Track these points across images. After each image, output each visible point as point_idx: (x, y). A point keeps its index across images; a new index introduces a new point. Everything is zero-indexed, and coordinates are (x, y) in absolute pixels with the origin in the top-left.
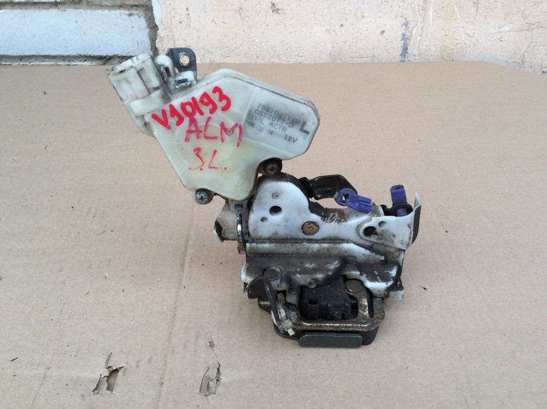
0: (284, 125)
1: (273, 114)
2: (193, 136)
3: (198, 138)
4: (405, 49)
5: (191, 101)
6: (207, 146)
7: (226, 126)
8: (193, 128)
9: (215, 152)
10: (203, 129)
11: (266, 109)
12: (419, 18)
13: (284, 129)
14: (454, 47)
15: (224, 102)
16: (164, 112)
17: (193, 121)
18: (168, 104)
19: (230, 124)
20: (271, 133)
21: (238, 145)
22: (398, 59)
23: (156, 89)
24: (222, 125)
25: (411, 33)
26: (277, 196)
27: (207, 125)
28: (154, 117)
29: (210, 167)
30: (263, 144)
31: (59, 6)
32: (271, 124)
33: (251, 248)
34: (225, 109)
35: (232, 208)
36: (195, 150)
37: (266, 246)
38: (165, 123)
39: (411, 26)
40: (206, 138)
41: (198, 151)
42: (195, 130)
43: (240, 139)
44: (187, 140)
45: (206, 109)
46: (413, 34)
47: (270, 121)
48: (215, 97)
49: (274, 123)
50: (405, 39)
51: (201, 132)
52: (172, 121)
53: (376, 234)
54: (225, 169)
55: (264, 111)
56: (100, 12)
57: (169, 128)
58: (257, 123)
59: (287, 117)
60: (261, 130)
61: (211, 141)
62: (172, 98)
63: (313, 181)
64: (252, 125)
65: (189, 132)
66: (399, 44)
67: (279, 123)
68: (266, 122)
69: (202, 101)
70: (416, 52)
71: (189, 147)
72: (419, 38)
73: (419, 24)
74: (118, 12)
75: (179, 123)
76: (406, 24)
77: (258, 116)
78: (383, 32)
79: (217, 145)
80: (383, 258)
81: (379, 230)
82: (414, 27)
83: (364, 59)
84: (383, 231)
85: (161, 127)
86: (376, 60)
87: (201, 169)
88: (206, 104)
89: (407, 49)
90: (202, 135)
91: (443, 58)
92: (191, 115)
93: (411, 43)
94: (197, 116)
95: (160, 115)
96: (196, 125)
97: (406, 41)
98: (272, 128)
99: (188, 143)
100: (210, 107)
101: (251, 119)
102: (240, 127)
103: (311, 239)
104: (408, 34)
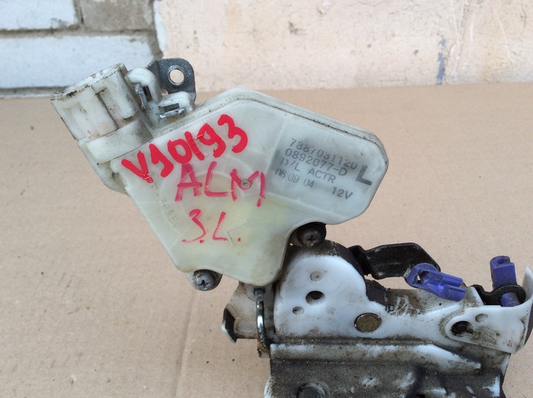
0: (332, 171)
1: (314, 155)
2: (188, 193)
3: (195, 195)
4: (442, 71)
5: (184, 138)
6: (209, 206)
7: (240, 175)
8: (188, 180)
9: (223, 215)
10: (203, 181)
11: (304, 148)
12: (458, 35)
13: (332, 179)
14: (498, 67)
15: (237, 139)
16: (141, 156)
17: (187, 169)
18: (148, 144)
19: (246, 171)
20: (312, 184)
21: (259, 205)
22: (434, 81)
23: (129, 120)
24: (234, 175)
25: (449, 53)
26: (318, 277)
27: (209, 175)
28: (126, 163)
29: (215, 238)
30: (298, 202)
31: (56, 33)
32: (311, 171)
33: (278, 352)
34: (238, 149)
35: (250, 293)
36: (191, 214)
37: (301, 349)
38: (143, 173)
39: (448, 45)
40: (209, 194)
41: (195, 214)
42: (191, 183)
43: (262, 194)
44: (178, 198)
45: (208, 151)
46: (452, 53)
47: (309, 167)
48: (222, 131)
49: (317, 169)
50: (442, 58)
51: (201, 185)
52: (155, 169)
53: (471, 332)
54: (239, 240)
55: (301, 151)
56: (99, 38)
57: (150, 180)
58: (290, 170)
59: (337, 160)
60: (295, 180)
61: (217, 199)
62: (153, 135)
63: (371, 252)
64: (282, 173)
65: (182, 185)
66: (435, 66)
67: (324, 169)
68: (303, 168)
69: (201, 138)
70: (454, 73)
71: (183, 209)
72: (458, 58)
73: (458, 42)
74: (119, 37)
75: (165, 173)
76: (443, 42)
77: (291, 160)
78: (416, 52)
79: (226, 204)
80: (478, 366)
81: (475, 326)
82: (453, 45)
83: (395, 83)
84: (482, 328)
85: (138, 180)
86: (408, 84)
87: (201, 242)
88: (209, 143)
89: (444, 70)
90: (202, 190)
91: (485, 80)
92: (184, 161)
93: (449, 63)
94: (194, 161)
95: (135, 161)
96: (192, 176)
97: (443, 61)
98: (312, 178)
99: (180, 203)
100: (215, 146)
101: (280, 163)
102: (262, 176)
103: (369, 339)
104: (445, 54)
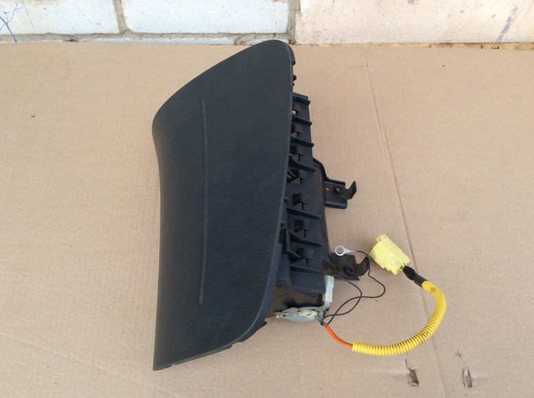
4: (507, 28)
12: (527, 6)
22: (499, 34)
25: (516, 17)
39: (517, 12)
46: (518, 17)
50: (510, 20)
66: (503, 25)
70: (514, 30)
72: (521, 20)
73: (525, 10)
76: (514, 10)
78: (494, 16)
82: (520, 12)
89: (508, 27)
93: (514, 23)
97: (509, 22)
104: (513, 17)
